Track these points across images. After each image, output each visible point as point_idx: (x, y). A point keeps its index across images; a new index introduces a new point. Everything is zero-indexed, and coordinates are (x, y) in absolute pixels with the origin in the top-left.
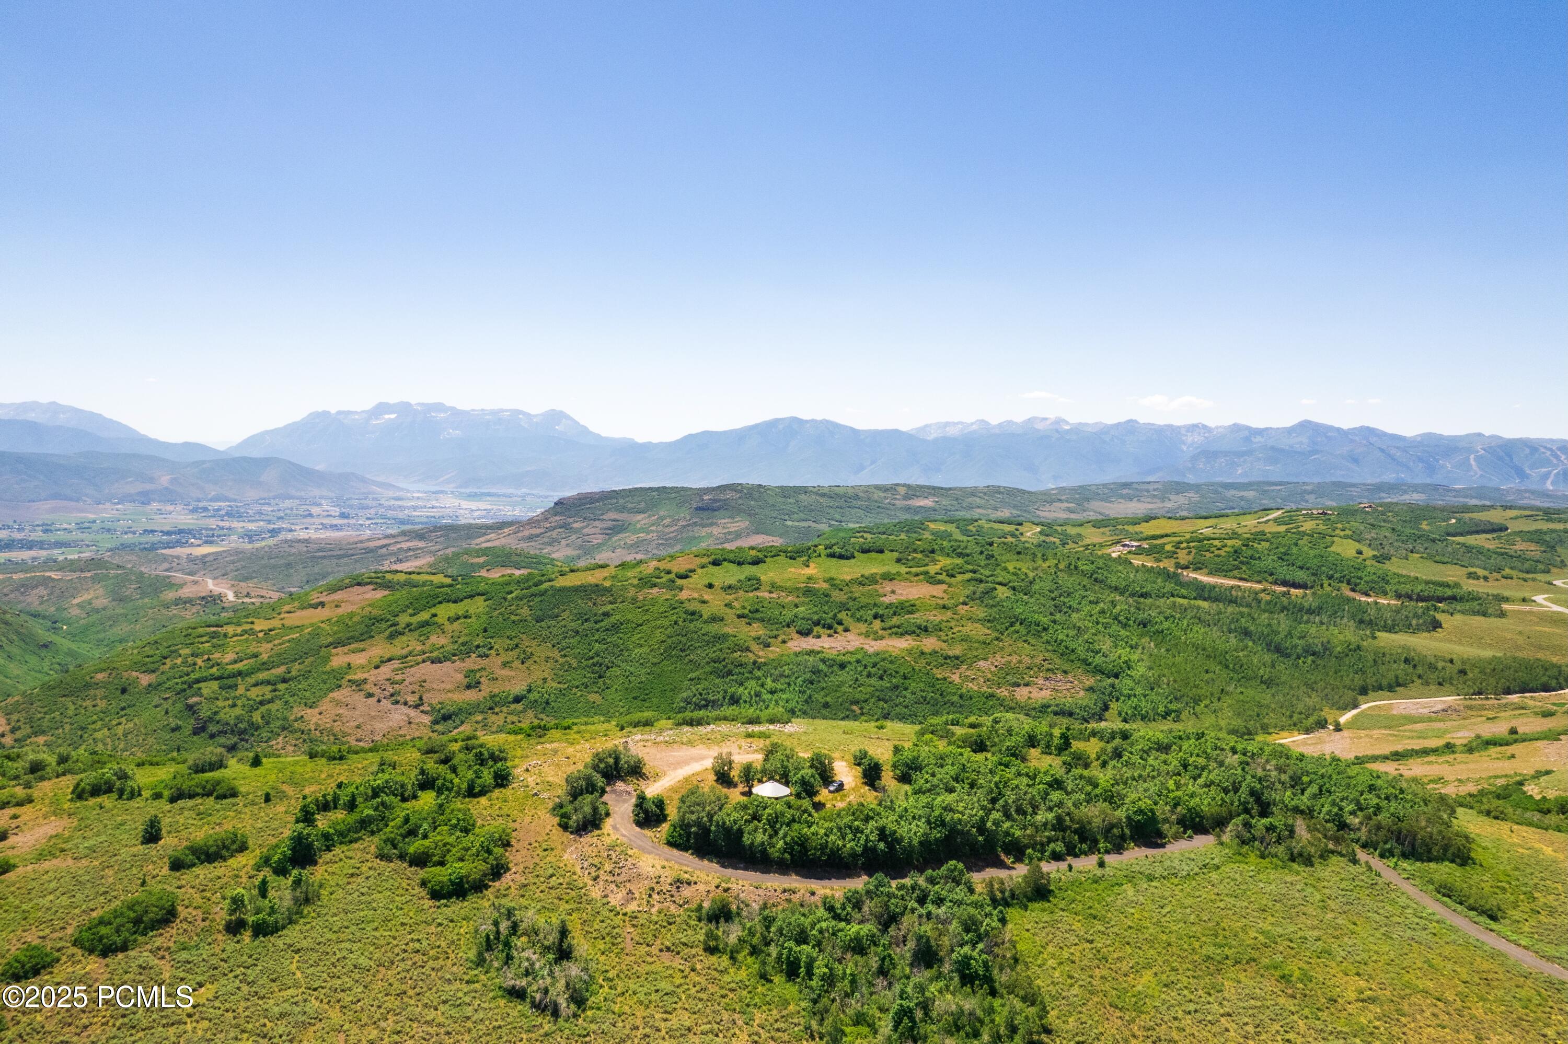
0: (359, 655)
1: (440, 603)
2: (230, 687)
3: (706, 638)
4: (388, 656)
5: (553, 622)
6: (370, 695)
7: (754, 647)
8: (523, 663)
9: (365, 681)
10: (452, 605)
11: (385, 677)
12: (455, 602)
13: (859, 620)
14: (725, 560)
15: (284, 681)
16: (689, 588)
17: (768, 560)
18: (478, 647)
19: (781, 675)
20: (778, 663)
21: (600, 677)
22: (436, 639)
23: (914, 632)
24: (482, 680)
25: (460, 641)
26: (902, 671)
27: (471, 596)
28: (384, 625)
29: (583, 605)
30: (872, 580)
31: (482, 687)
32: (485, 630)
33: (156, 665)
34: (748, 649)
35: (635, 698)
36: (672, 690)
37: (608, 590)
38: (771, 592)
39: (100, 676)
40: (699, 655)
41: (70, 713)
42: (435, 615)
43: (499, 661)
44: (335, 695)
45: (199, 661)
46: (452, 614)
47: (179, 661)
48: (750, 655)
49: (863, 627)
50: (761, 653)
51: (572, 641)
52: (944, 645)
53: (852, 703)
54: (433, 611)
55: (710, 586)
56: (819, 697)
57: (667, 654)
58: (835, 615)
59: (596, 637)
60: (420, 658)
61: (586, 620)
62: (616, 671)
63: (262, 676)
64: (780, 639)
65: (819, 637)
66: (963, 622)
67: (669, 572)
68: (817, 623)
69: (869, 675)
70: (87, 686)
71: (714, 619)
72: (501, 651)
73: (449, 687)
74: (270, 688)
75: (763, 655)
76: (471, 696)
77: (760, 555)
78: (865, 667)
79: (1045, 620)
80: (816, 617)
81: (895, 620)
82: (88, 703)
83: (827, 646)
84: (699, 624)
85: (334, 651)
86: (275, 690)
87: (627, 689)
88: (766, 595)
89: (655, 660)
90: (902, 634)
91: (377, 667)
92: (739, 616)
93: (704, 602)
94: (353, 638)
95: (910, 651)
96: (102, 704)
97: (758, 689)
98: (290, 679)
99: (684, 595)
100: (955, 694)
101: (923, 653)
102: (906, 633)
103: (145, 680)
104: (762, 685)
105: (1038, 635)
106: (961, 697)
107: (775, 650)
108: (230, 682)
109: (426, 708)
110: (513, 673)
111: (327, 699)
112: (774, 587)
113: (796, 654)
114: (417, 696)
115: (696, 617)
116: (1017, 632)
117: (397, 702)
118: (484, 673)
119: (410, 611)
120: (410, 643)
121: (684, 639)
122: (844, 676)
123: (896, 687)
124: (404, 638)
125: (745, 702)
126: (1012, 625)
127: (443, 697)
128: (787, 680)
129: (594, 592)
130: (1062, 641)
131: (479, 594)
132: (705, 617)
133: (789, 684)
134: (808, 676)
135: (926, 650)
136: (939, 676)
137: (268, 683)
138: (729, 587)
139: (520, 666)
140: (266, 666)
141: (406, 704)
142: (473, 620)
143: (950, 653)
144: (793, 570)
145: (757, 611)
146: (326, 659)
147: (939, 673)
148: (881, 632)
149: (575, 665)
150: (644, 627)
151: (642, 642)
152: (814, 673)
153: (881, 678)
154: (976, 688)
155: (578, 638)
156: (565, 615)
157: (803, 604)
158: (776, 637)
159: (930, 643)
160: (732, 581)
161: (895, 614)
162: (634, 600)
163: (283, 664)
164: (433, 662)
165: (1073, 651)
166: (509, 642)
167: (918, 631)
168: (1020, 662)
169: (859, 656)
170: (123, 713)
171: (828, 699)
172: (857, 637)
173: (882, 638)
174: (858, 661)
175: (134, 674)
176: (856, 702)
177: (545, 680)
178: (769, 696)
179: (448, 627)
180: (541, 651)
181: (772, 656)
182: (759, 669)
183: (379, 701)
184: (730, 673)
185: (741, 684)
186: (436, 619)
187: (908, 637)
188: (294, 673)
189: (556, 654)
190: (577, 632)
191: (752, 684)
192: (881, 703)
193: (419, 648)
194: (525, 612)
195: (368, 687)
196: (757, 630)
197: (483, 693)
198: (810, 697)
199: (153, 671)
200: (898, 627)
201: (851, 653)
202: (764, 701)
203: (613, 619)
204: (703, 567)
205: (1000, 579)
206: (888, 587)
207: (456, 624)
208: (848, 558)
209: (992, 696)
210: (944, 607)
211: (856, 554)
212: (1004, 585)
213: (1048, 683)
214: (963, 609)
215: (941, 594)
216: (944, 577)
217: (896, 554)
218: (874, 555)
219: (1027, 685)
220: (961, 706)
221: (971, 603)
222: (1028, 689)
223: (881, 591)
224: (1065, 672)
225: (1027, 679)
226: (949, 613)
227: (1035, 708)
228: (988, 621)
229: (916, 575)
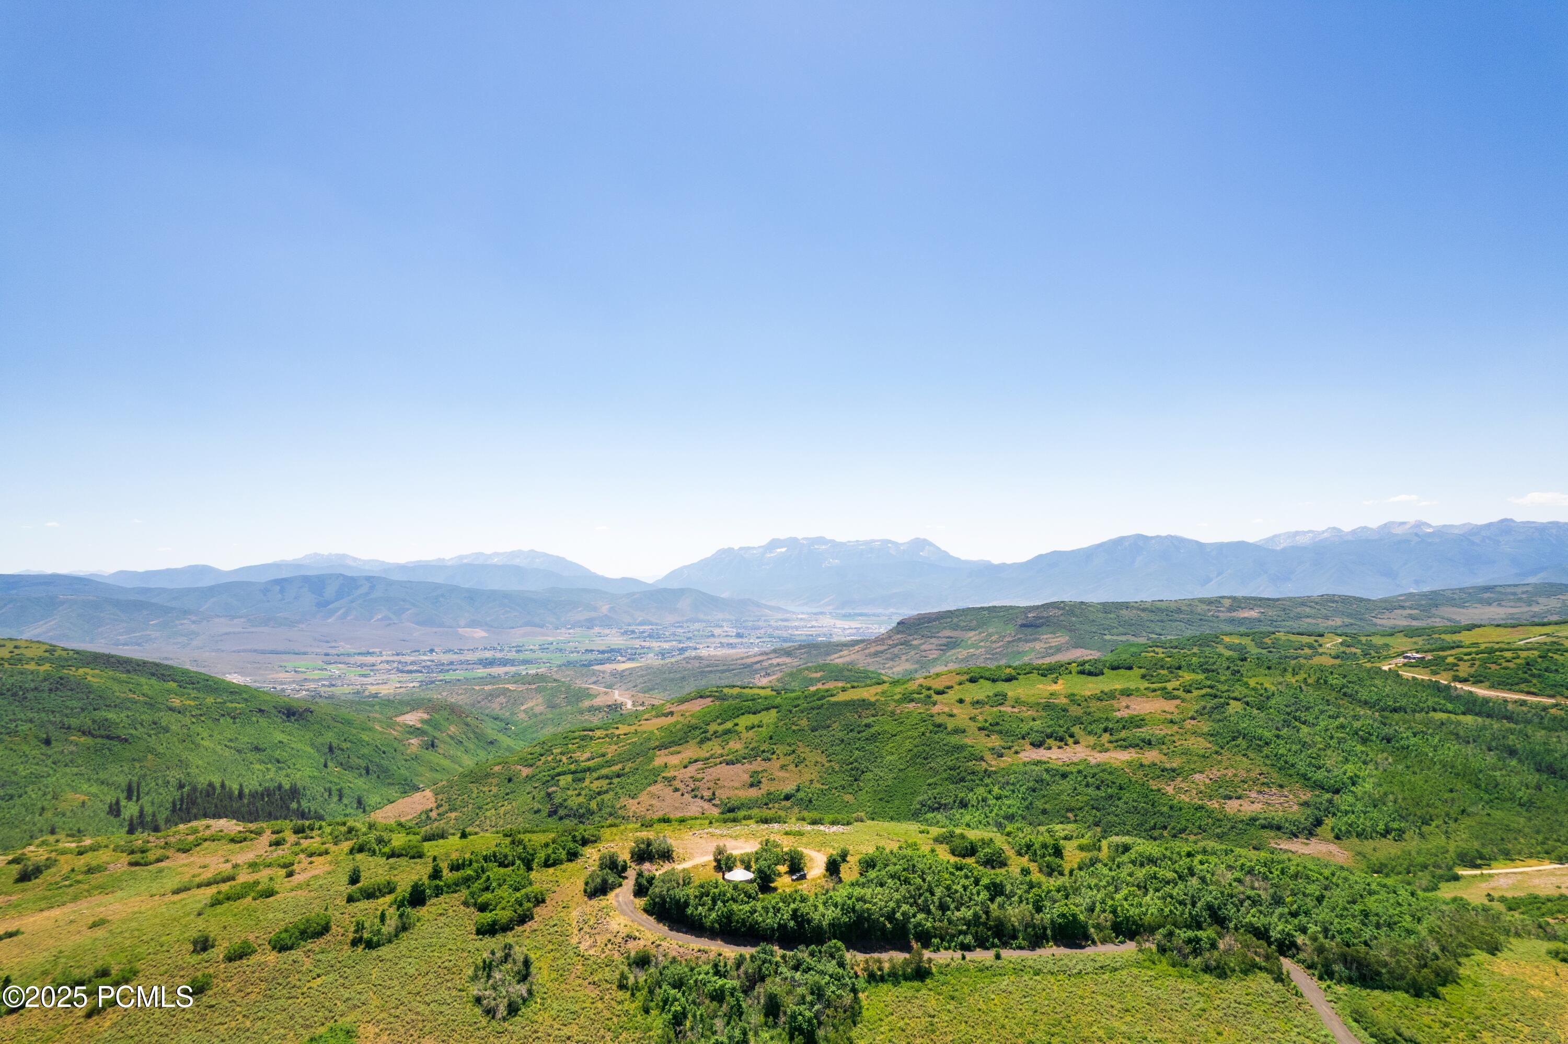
0: (675, 756)
1: (743, 714)
2: (579, 780)
3: (946, 748)
4: (695, 758)
5: (825, 732)
6: (676, 790)
7: (988, 756)
8: (796, 766)
9: (674, 778)
10: (751, 716)
11: (690, 775)
12: (754, 713)
13: (1090, 733)
14: (982, 677)
15: (618, 776)
16: (942, 703)
17: (1020, 677)
18: (764, 751)
19: (1008, 783)
20: (1007, 772)
21: (856, 780)
22: (735, 745)
23: (1137, 745)
24: (763, 780)
25: (751, 746)
26: (1118, 782)
27: (767, 709)
28: (698, 732)
29: (851, 717)
30: (1111, 695)
31: (762, 786)
32: (771, 738)
33: (533, 761)
34: (982, 759)
35: (880, 799)
36: (912, 793)
37: (872, 704)
38: (1013, 707)
39: (496, 768)
40: (940, 762)
41: (474, 795)
42: (737, 725)
43: (778, 764)
44: (652, 789)
45: (564, 759)
46: (749, 724)
47: (550, 759)
48: (984, 764)
49: (1092, 740)
50: (993, 763)
51: (838, 748)
52: (1164, 758)
53: (1069, 810)
54: (736, 721)
55: (961, 701)
56: (1039, 804)
57: (912, 762)
58: (1068, 729)
59: (857, 745)
60: (718, 760)
61: (851, 731)
62: (869, 775)
63: (604, 771)
64: (1013, 750)
65: (1050, 748)
66: (1187, 737)
67: (929, 689)
68: (1049, 736)
69: (1087, 785)
70: (487, 776)
71: (958, 731)
72: (781, 756)
73: (737, 784)
74: (608, 781)
75: (994, 764)
76: (753, 793)
77: (1013, 673)
78: (1085, 777)
79: (1267, 734)
80: (1049, 731)
81: (1123, 734)
82: (486, 789)
83: (1054, 757)
84: (942, 735)
85: (658, 753)
86: (610, 784)
87: (875, 791)
88: (1009, 709)
89: (902, 767)
90: (1126, 747)
91: (685, 767)
92: (980, 729)
93: (951, 716)
94: (673, 742)
95: (1130, 763)
96: (495, 790)
97: (985, 795)
98: (623, 775)
99: (935, 710)
100: (1164, 805)
101: (1142, 765)
102: (1130, 746)
103: (526, 772)
104: (990, 792)
105: (1259, 749)
106: (1171, 808)
107: (1007, 760)
108: (579, 775)
109: (717, 802)
110: (787, 775)
111: (645, 792)
112: (1018, 702)
113: (1025, 765)
114: (711, 791)
115: (941, 729)
116: (1238, 746)
117: (696, 796)
118: (765, 774)
119: (719, 721)
120: (714, 747)
121: (927, 749)
122: (1066, 785)
123: (1111, 797)
124: (710, 743)
125: (973, 806)
126: (1234, 739)
127: (731, 793)
128: (1012, 788)
129: (860, 706)
130: (1282, 755)
131: (774, 707)
132: (949, 729)
133: (1013, 791)
134: (1031, 784)
135: (1146, 762)
136: (1154, 788)
137: (607, 777)
138: (978, 702)
139: (794, 769)
140: (609, 764)
141: (702, 798)
142: (764, 729)
143: (1168, 766)
144: (1041, 686)
145: (997, 724)
146: (651, 760)
147: (1154, 785)
148: (1107, 745)
149: (837, 769)
150: (898, 738)
151: (894, 750)
152: (1037, 782)
153: (1098, 788)
154: (1187, 800)
155: (843, 746)
156: (835, 726)
157: (1041, 717)
158: (1010, 748)
159: (1151, 756)
160: (981, 696)
161: (1124, 727)
162: (893, 713)
163: (621, 762)
164: (727, 764)
165: (1293, 765)
166: (788, 748)
167: (1142, 744)
168: (1235, 775)
169: (1081, 767)
170: (506, 797)
171: (1047, 806)
172: (1085, 749)
173: (1107, 751)
174: (1079, 772)
175: (519, 767)
176: (1070, 810)
177: (811, 781)
178: (994, 801)
179: (745, 735)
180: (813, 756)
181: (1002, 765)
182: (989, 776)
183: (683, 795)
184: (963, 780)
185: (972, 790)
186: (736, 728)
187: (1132, 750)
188: (627, 770)
189: (823, 759)
190: (842, 741)
191: (981, 791)
192: (1094, 811)
193: (719, 752)
194: (804, 723)
195: (677, 784)
196: (995, 741)
197: (762, 791)
198: (1031, 804)
199: (532, 766)
200: (1124, 740)
201: (1075, 764)
202: (989, 806)
203: (872, 730)
204: (960, 684)
205: (1236, 694)
206: (1124, 701)
207: (751, 732)
208: (1096, 675)
209: (1201, 807)
210: (1172, 722)
211: (1105, 670)
212: (1239, 700)
213: (1261, 797)
214: (1189, 724)
215: (1172, 709)
216: (1180, 693)
217: (1143, 671)
218: (1122, 671)
219: (1239, 798)
220: (1169, 817)
221: (1199, 718)
222: (1239, 802)
223: (1116, 706)
224: (1281, 786)
225: (1240, 791)
226: (1175, 728)
227: (1242, 821)
228: (1212, 735)
229: (1154, 691)
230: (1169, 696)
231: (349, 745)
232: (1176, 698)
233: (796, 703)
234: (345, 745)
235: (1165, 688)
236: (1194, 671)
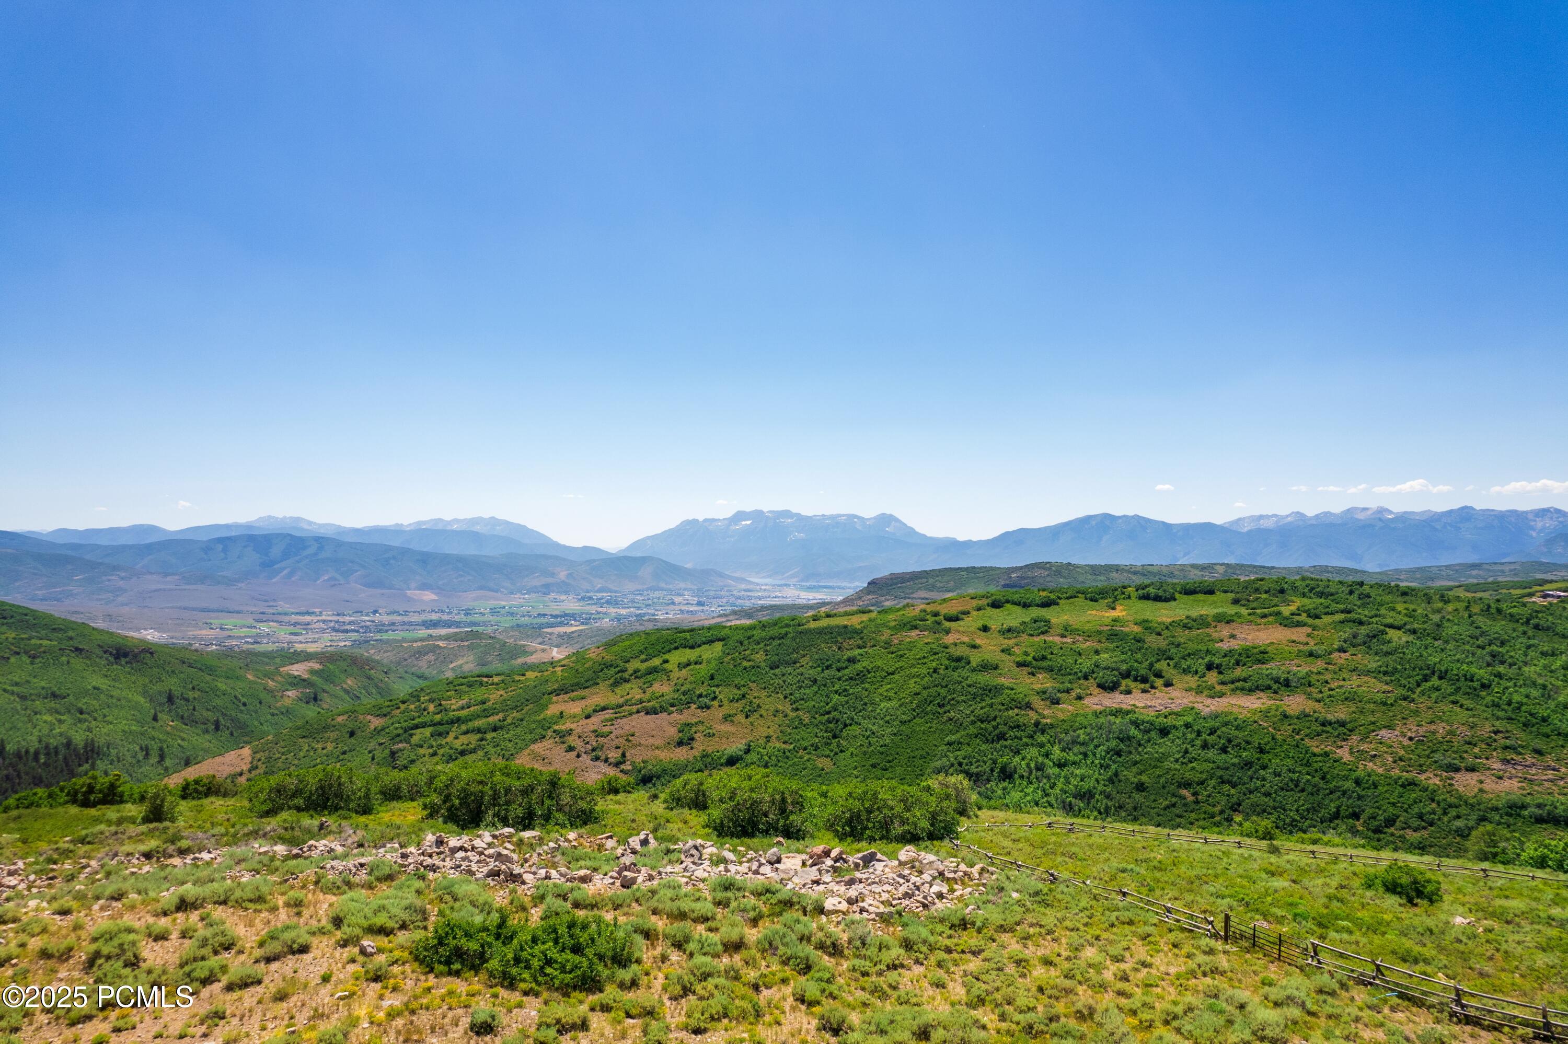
0: (577, 703)
1: (676, 648)
2: (440, 734)
3: (972, 690)
4: (602, 704)
5: (789, 670)
6: (570, 749)
7: (1038, 703)
8: (747, 717)
9: (570, 732)
10: (688, 651)
11: (592, 728)
12: (692, 647)
13: (1186, 671)
14: (1008, 602)
15: (495, 729)
16: (958, 631)
17: (1061, 602)
18: (700, 696)
19: (1074, 742)
20: (1071, 725)
21: (835, 737)
22: (662, 688)
23: (1269, 687)
24: (696, 736)
25: (683, 689)
26: (1256, 740)
27: (711, 642)
28: (612, 671)
29: (827, 649)
30: (1202, 622)
31: (695, 744)
32: (712, 678)
33: (389, 710)
34: (1028, 706)
35: (874, 766)
36: (922, 757)
37: (858, 632)
38: (1063, 636)
39: (340, 719)
40: (963, 711)
41: (302, 754)
42: (666, 661)
43: (720, 714)
44: (537, 747)
45: (431, 708)
46: (684, 660)
47: (412, 707)
48: (1032, 714)
49: (1192, 681)
50: (1046, 712)
51: (808, 691)
52: (1318, 706)
53: (1181, 785)
54: (666, 657)
55: (985, 629)
56: (1130, 775)
57: (920, 711)
58: (1151, 665)
59: (837, 687)
60: (635, 708)
61: (828, 667)
62: (855, 730)
63: (477, 723)
64: (1074, 694)
65: (1129, 692)
66: (1345, 674)
67: (936, 614)
68: (1126, 675)
69: (1205, 746)
70: (326, 728)
71: (985, 667)
72: (725, 702)
73: (658, 742)
74: (479, 736)
75: (1049, 715)
76: (682, 755)
77: (1053, 596)
78: (1199, 733)
79: (1482, 673)
80: (1124, 667)
81: (1239, 672)
82: (320, 746)
83: (1140, 705)
84: (965, 673)
85: (555, 698)
86: (482, 740)
87: (865, 753)
88: (1057, 639)
89: (905, 717)
90: (1251, 691)
91: (588, 717)
92: (1020, 665)
93: (974, 647)
94: (577, 684)
95: (1265, 714)
96: (330, 747)
97: (1040, 759)
98: (501, 728)
99: (949, 639)
100: (1346, 778)
101: (1285, 716)
102: (1257, 688)
103: (377, 722)
104: (1047, 755)
105: (1473, 694)
106: (1358, 782)
107: (1067, 709)
108: (441, 729)
109: (627, 767)
110: (732, 729)
111: (526, 752)
112: (1067, 630)
113: (1097, 714)
114: (620, 751)
115: (963, 663)
116: (1438, 689)
117: (597, 758)
118: (701, 728)
119: (643, 657)
120: (633, 691)
121: (943, 692)
122: (1166, 746)
123: (1248, 764)
124: (628, 686)
125: (1022, 777)
126: (1426, 679)
127: (648, 754)
128: (1082, 749)
129: (840, 634)
130: (1521, 704)
131: (719, 640)
132: (974, 664)
133: (1085, 755)
134: (1113, 743)
135: (1289, 712)
136: (1316, 750)
137: (479, 731)
138: (1009, 630)
139: (743, 720)
140: (486, 713)
141: (606, 760)
142: (703, 666)
143: (1330, 717)
144: (1094, 612)
145: (1044, 658)
146: (545, 707)
147: (1315, 746)
148: (1218, 688)
149: (807, 721)
150: (896, 677)
151: (891, 694)
152: (1122, 740)
153: (1224, 750)
154: (1381, 771)
155: (815, 688)
156: (803, 661)
157: (1107, 650)
158: (1068, 691)
159: (1295, 703)
160: (1014, 623)
161: (1237, 663)
162: (888, 644)
163: (503, 711)
164: (647, 713)
165: (1544, 720)
166: (736, 691)
167: (1275, 686)
168: (1451, 733)
169: (1189, 719)
170: (342, 757)
171: (1144, 778)
172: (1184, 693)
173: (1221, 695)
174: (1187, 726)
175: (369, 717)
176: (1187, 785)
177: (768, 738)
178: (1056, 770)
179: (676, 674)
180: (770, 703)
181: (1062, 716)
182: (1043, 732)
183: (578, 756)
184: (1002, 737)
185: (1018, 752)
186: (666, 665)
187: (1262, 694)
188: (509, 720)
189: (787, 707)
190: (815, 681)
191: (1033, 752)
192: (1226, 787)
193: (638, 697)
194: (760, 657)
195: (572, 740)
196: (1044, 681)
197: (695, 753)
198: (1116, 774)
199: (385, 715)
200: (1245, 680)
201: (1176, 714)
202: (1048, 778)
203: (859, 666)
204: (979, 609)
205: (1389, 621)
206: (1225, 631)
207: (684, 671)
208: (1166, 600)
209: (1413, 783)
210: (1311, 654)
211: (1177, 596)
212: (1399, 628)
213: (1509, 768)
214: (1340, 659)
215: (1303, 639)
216: (1303, 618)
217: (1231, 596)
218: (1201, 597)
219: (1472, 769)
220: (1360, 798)
221: (1352, 650)
222: (1475, 776)
223: (1215, 635)
224: (1539, 752)
225: (1470, 760)
226: (1320, 664)
227: (1496, 809)
228: (1385, 673)
229: (1265, 616)
230: (1289, 623)
231: (197, 694)
232: (1299, 624)
233: (750, 633)
234: (191, 695)
235: (1278, 613)
236: (1304, 595)
